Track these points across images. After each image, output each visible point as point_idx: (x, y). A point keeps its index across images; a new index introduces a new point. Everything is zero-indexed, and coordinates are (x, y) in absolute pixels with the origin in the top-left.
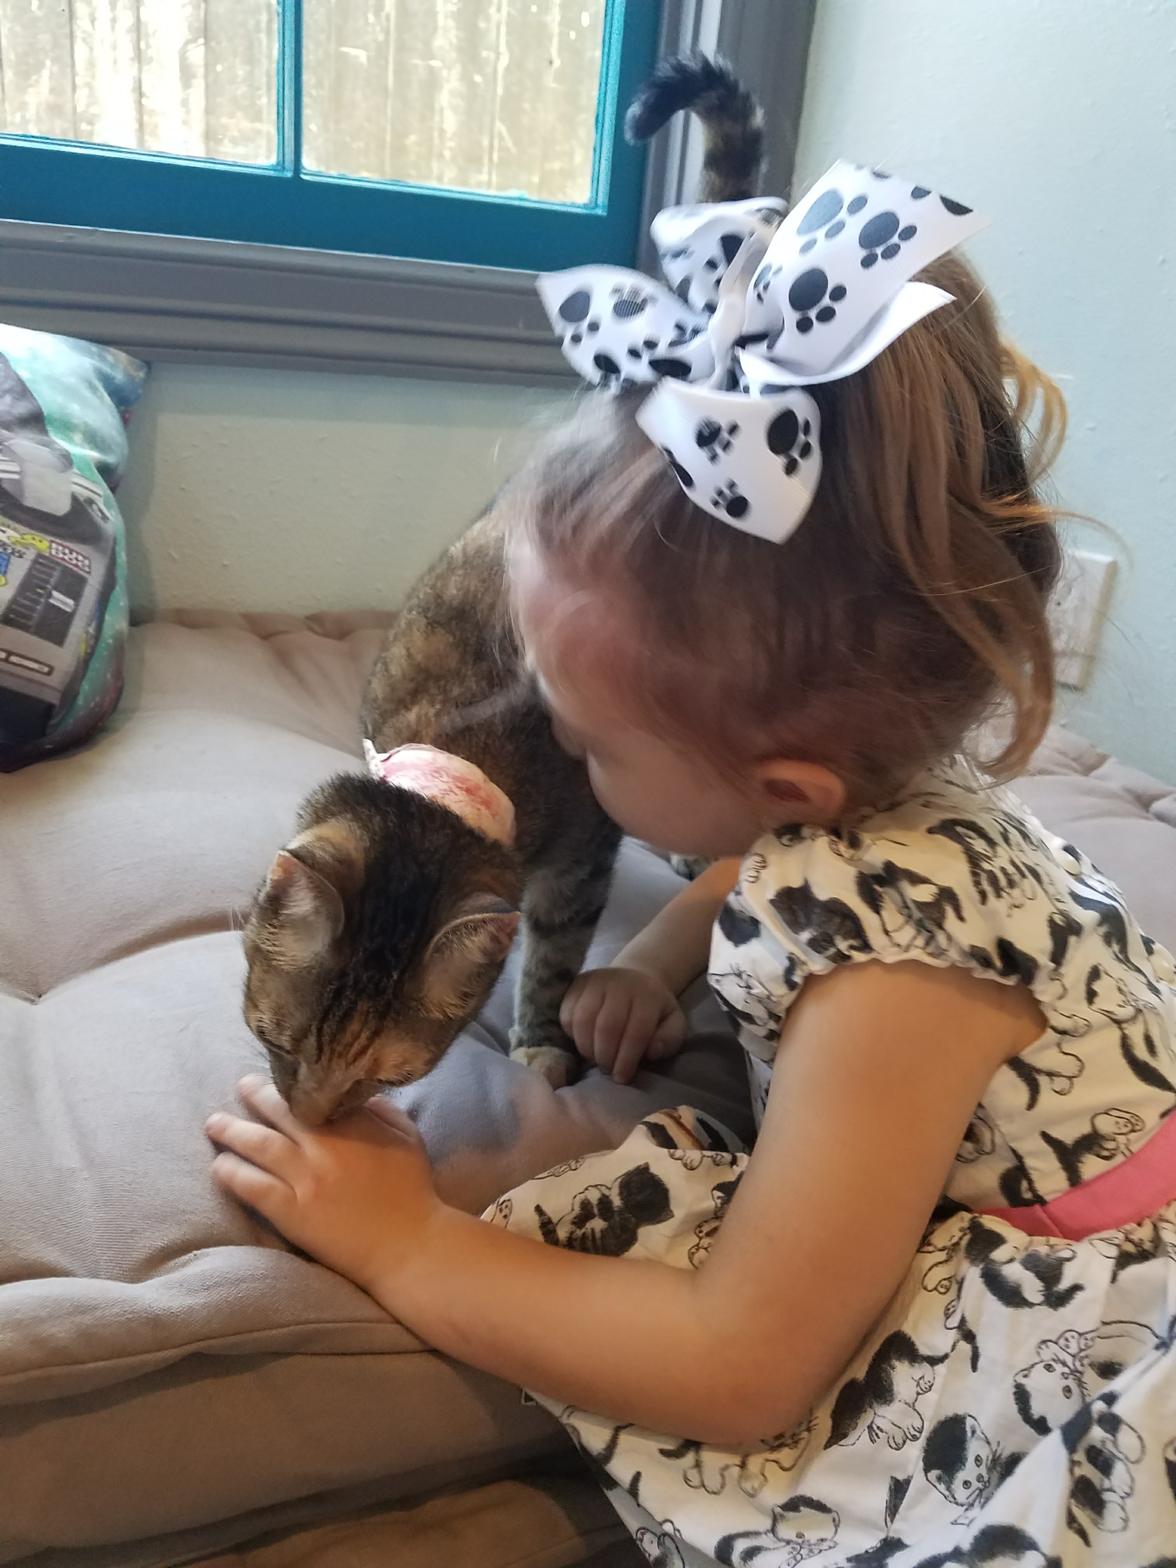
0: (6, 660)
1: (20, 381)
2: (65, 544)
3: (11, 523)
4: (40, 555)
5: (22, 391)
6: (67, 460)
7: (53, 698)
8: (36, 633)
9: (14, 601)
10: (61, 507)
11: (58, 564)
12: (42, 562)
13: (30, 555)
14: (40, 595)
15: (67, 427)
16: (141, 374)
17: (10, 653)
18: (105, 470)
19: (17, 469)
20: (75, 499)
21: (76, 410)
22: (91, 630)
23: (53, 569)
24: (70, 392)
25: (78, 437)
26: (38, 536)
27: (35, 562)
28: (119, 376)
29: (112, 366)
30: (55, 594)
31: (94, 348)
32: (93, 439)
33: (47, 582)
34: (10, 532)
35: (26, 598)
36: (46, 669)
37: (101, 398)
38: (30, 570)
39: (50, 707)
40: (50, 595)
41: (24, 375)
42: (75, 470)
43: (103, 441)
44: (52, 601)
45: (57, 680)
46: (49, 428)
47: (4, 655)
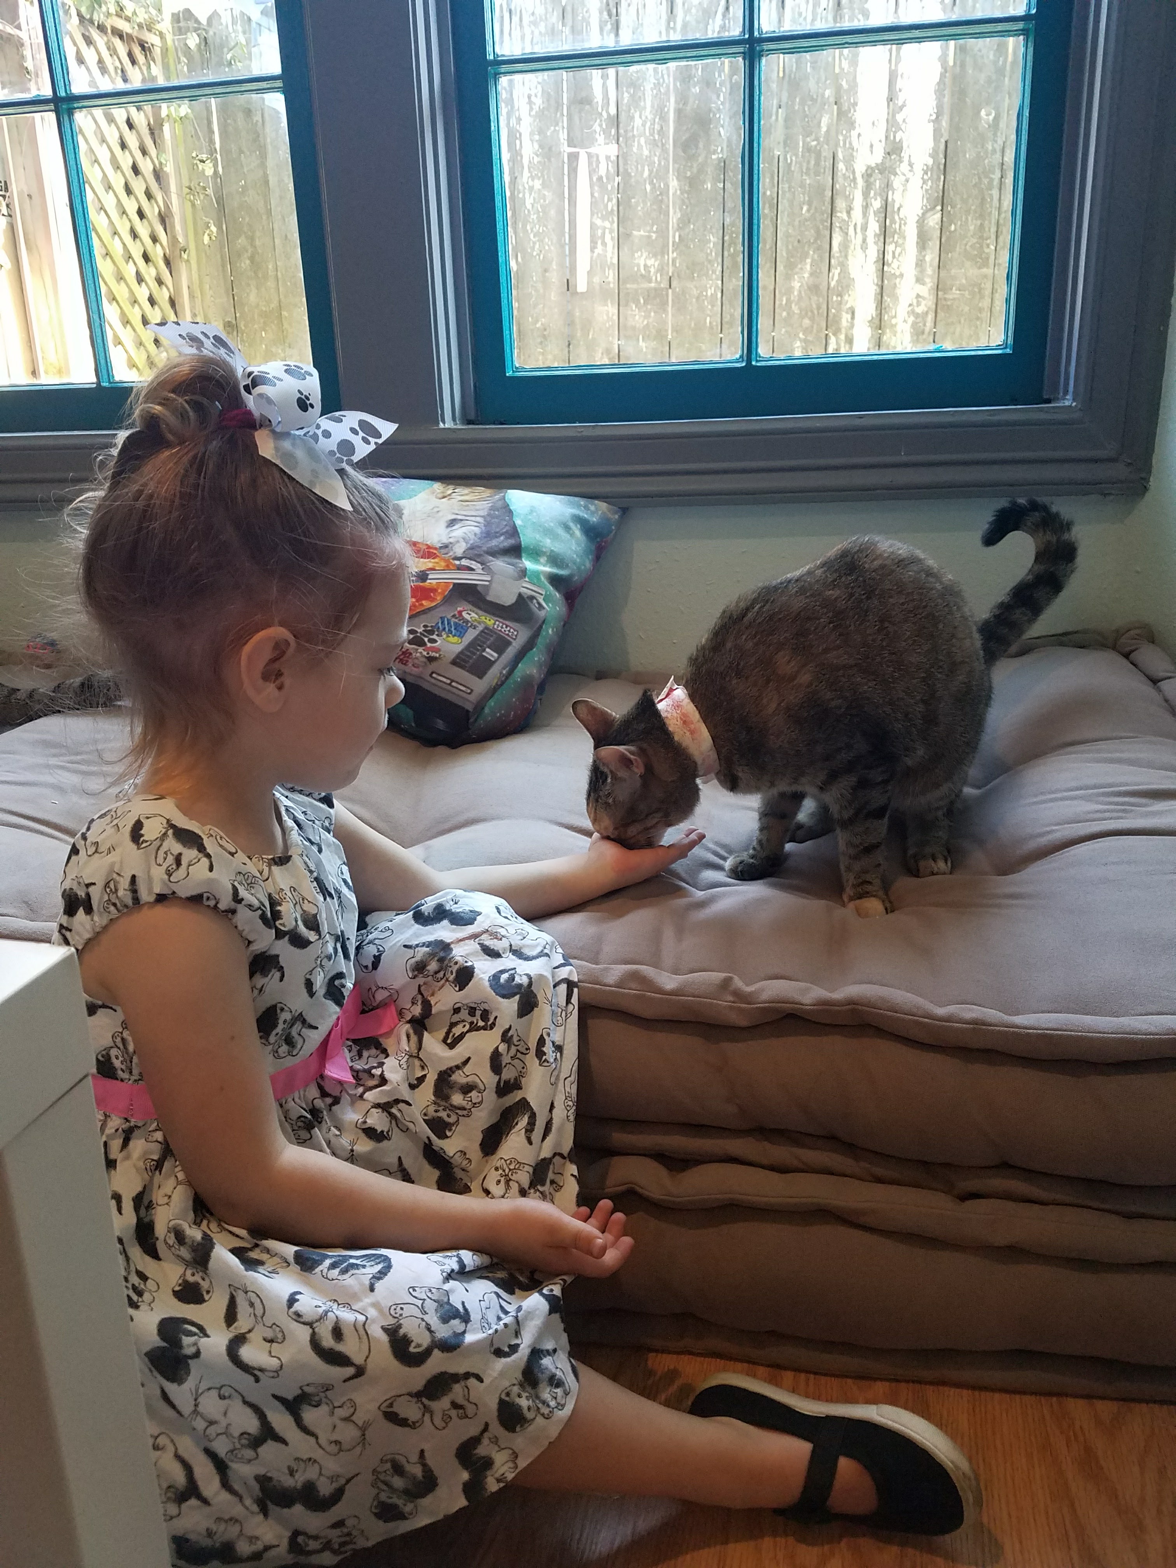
0: (450, 684)
1: (515, 528)
2: (507, 623)
3: (475, 609)
4: (486, 628)
5: (514, 532)
6: (523, 573)
7: (469, 707)
8: (468, 671)
9: (462, 652)
10: (510, 600)
11: (496, 633)
12: (487, 632)
13: (480, 628)
14: (478, 650)
15: (536, 553)
16: (617, 517)
17: (452, 681)
18: (555, 580)
19: (489, 579)
20: (520, 595)
21: (548, 543)
22: (504, 672)
23: (492, 636)
24: (548, 532)
25: (543, 560)
26: (489, 617)
27: (482, 631)
28: (595, 519)
29: (593, 513)
30: (488, 650)
31: (582, 502)
32: (554, 559)
33: (484, 643)
34: (473, 615)
35: (470, 652)
36: (469, 691)
37: (572, 535)
38: (478, 635)
39: (468, 711)
40: (484, 650)
41: (518, 522)
42: (527, 579)
43: (562, 561)
44: (484, 654)
45: (473, 698)
46: (523, 555)
47: (448, 681)
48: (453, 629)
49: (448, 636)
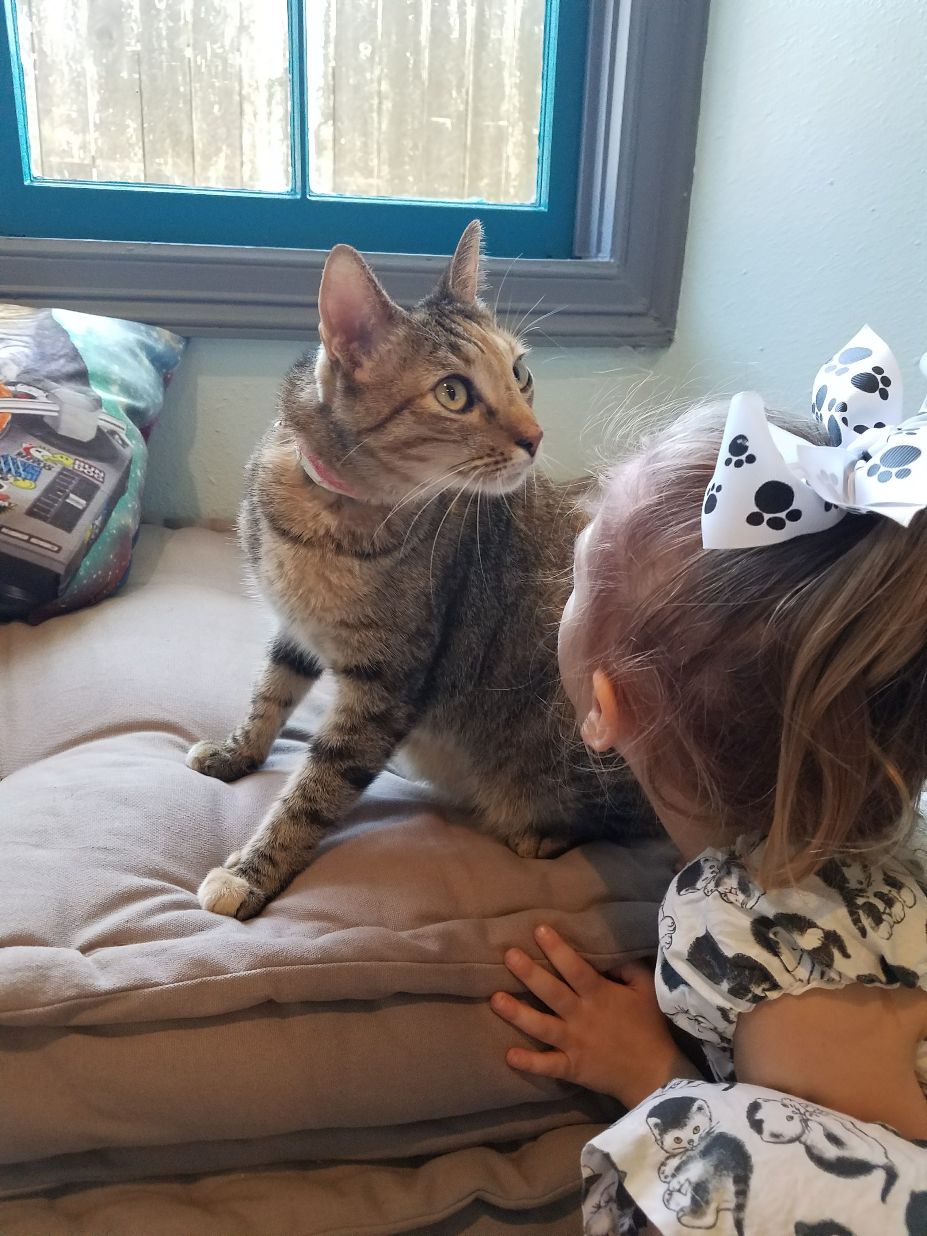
0: (28, 541)
1: (75, 349)
2: (88, 462)
3: (45, 446)
4: (64, 469)
5: (75, 355)
6: (98, 403)
7: (60, 570)
8: (51, 523)
9: (38, 500)
10: (87, 435)
11: (77, 475)
12: (65, 474)
13: (57, 469)
14: (59, 496)
15: (106, 381)
16: (181, 346)
17: (31, 536)
18: (133, 413)
19: (58, 409)
20: (99, 430)
21: (116, 370)
22: (97, 523)
23: (73, 478)
24: (114, 357)
25: (115, 389)
26: (65, 455)
27: (60, 473)
28: (160, 347)
29: (156, 340)
30: (71, 495)
31: (143, 327)
32: (127, 389)
33: (67, 488)
34: (45, 452)
35: (48, 498)
36: (56, 549)
37: (140, 363)
38: (55, 478)
39: (58, 576)
40: (67, 497)
41: (78, 345)
42: (103, 410)
43: (136, 391)
44: (68, 501)
45: (63, 557)
46: (91, 382)
47: (26, 538)
48: (21, 470)
49: (16, 480)
